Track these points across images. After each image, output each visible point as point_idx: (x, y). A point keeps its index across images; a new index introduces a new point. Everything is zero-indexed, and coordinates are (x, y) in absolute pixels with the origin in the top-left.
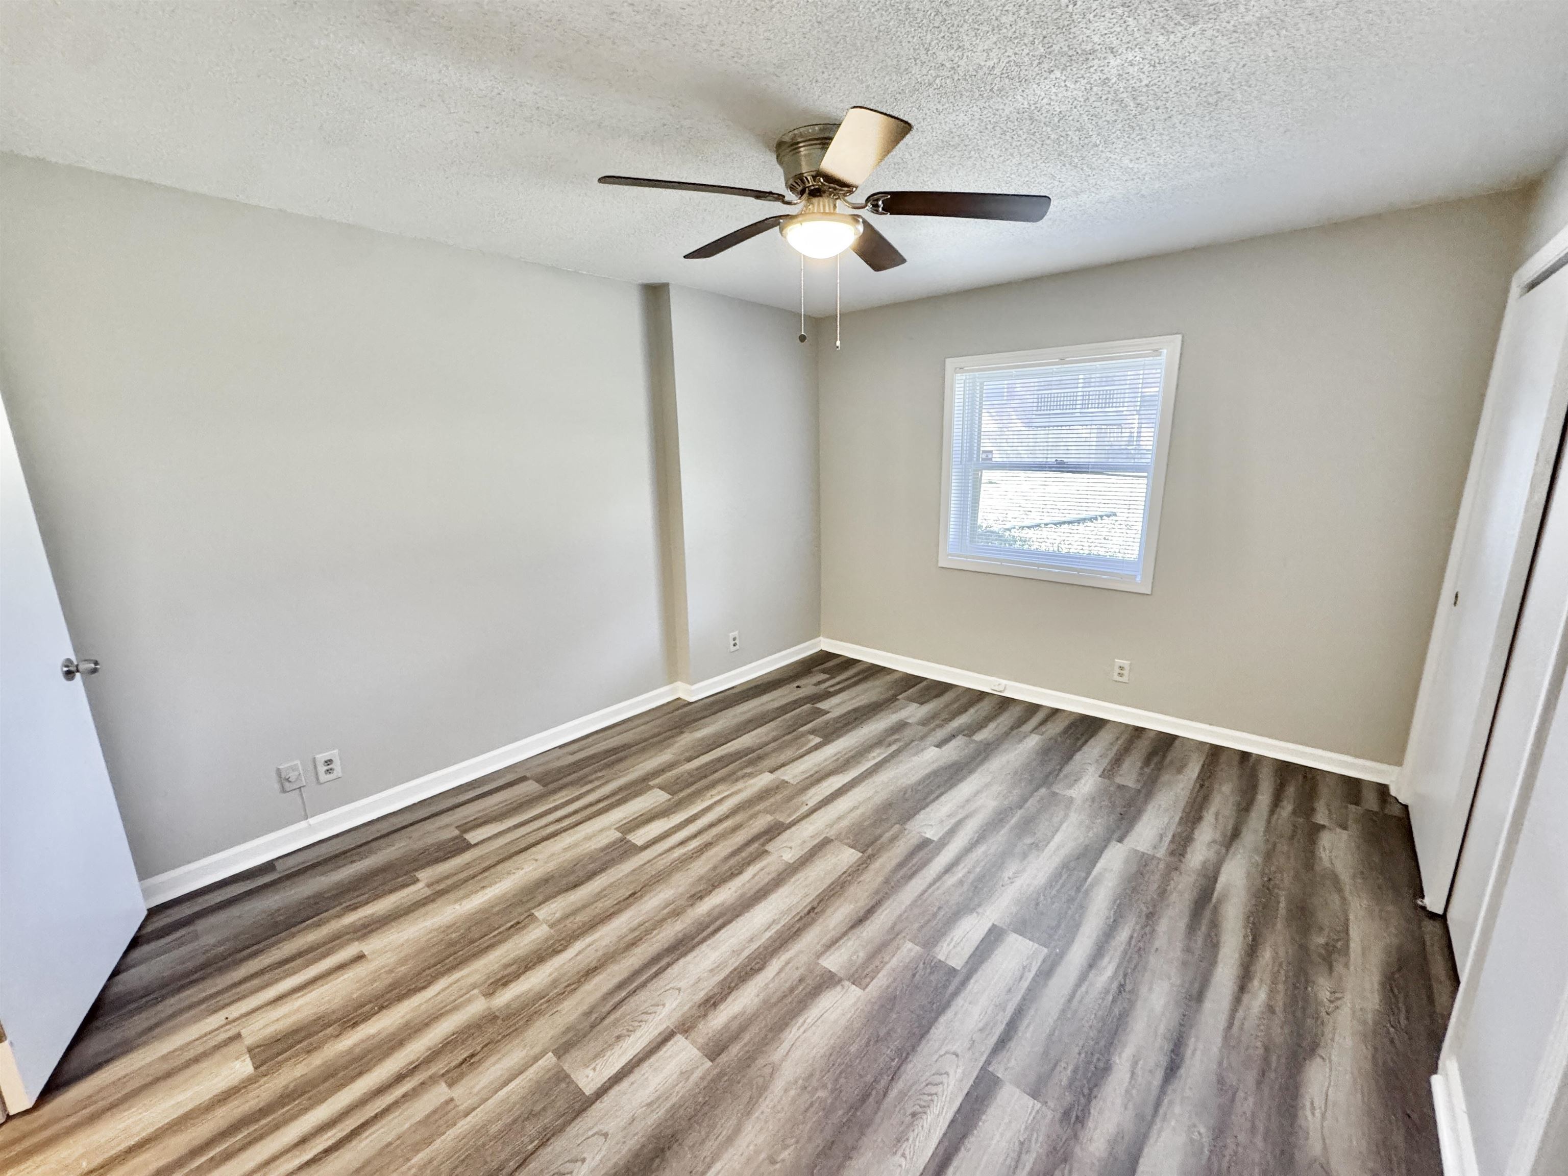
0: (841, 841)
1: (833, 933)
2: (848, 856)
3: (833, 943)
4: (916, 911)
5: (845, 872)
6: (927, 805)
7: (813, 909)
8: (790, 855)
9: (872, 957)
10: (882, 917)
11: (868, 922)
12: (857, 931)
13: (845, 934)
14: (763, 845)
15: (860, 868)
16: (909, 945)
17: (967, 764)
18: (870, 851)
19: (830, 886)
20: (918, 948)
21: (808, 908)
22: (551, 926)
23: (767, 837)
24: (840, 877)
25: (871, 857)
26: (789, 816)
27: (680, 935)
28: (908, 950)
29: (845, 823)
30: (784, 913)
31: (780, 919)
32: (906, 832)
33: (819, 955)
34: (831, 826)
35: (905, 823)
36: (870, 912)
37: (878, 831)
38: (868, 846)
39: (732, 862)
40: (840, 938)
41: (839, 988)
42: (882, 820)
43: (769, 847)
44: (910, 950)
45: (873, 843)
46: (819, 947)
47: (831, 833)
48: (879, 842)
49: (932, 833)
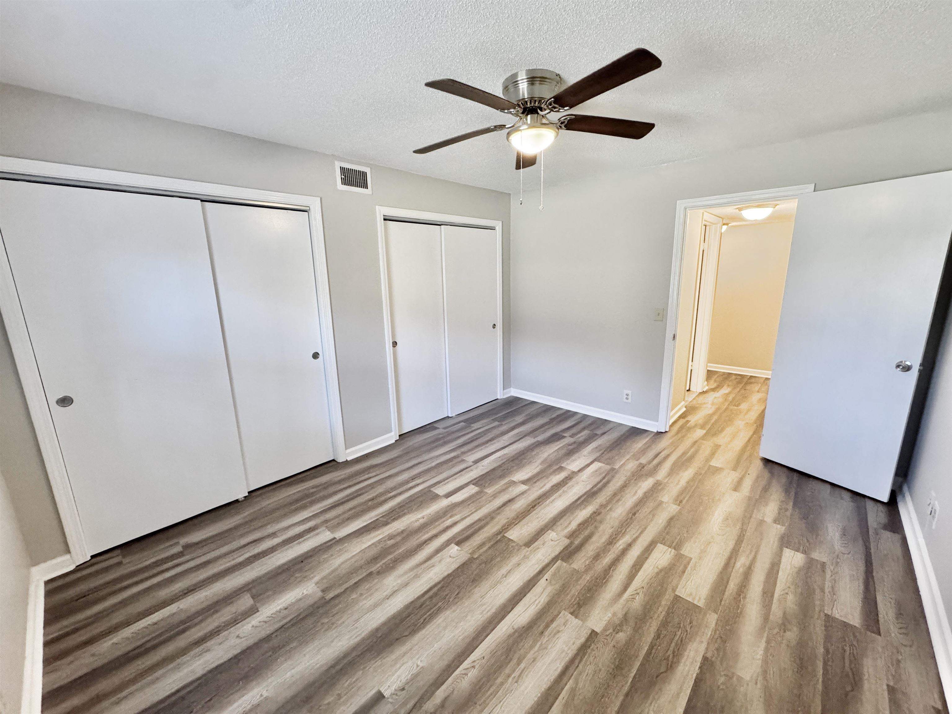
0: (517, 545)
1: (523, 497)
2: (514, 534)
3: (523, 493)
4: (481, 504)
5: (516, 524)
6: (444, 579)
7: (533, 507)
8: (551, 535)
9: (507, 488)
10: (498, 503)
11: (506, 500)
12: (511, 497)
13: (516, 497)
14: (571, 543)
15: (506, 527)
16: (489, 492)
17: (362, 655)
18: (499, 537)
19: (524, 518)
20: (486, 491)
21: (536, 507)
22: (661, 503)
23: (570, 549)
24: (519, 522)
25: (499, 533)
26: (559, 569)
27: (594, 498)
28: (490, 491)
29: (514, 560)
30: (548, 505)
31: (549, 503)
32: (470, 551)
33: (529, 490)
34: (526, 557)
35: (469, 559)
36: (505, 504)
37: (490, 552)
38: (499, 540)
39: (587, 532)
40: (520, 495)
41: (520, 480)
42: (485, 563)
43: (567, 541)
44: (489, 490)
45: (497, 542)
46: (528, 493)
47: (525, 551)
48: (492, 543)
49: (454, 549)
